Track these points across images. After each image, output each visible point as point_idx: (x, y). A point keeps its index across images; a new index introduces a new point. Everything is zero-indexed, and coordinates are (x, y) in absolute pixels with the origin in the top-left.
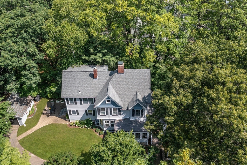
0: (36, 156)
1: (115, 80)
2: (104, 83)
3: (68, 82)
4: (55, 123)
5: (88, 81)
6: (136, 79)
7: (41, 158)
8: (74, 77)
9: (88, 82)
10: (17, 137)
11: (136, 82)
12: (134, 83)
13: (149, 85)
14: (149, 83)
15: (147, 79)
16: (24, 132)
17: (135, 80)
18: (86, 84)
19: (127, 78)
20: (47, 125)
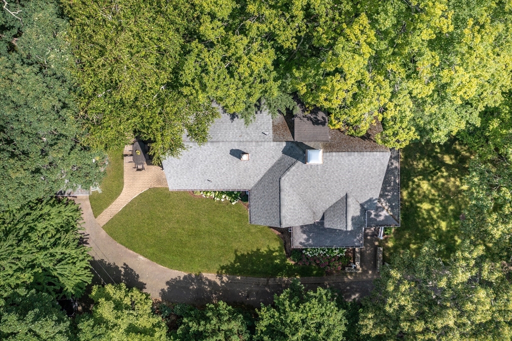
0: (149, 260)
1: (297, 175)
2: (266, 166)
3: (178, 165)
4: (160, 186)
5: (228, 163)
6: (349, 172)
7: (159, 264)
8: (191, 157)
9: (227, 165)
10: (96, 217)
11: (347, 177)
12: (344, 178)
13: (380, 183)
14: (380, 180)
15: (376, 172)
16: (106, 207)
17: (347, 173)
18: (222, 169)
19: (325, 171)
20: (145, 190)
